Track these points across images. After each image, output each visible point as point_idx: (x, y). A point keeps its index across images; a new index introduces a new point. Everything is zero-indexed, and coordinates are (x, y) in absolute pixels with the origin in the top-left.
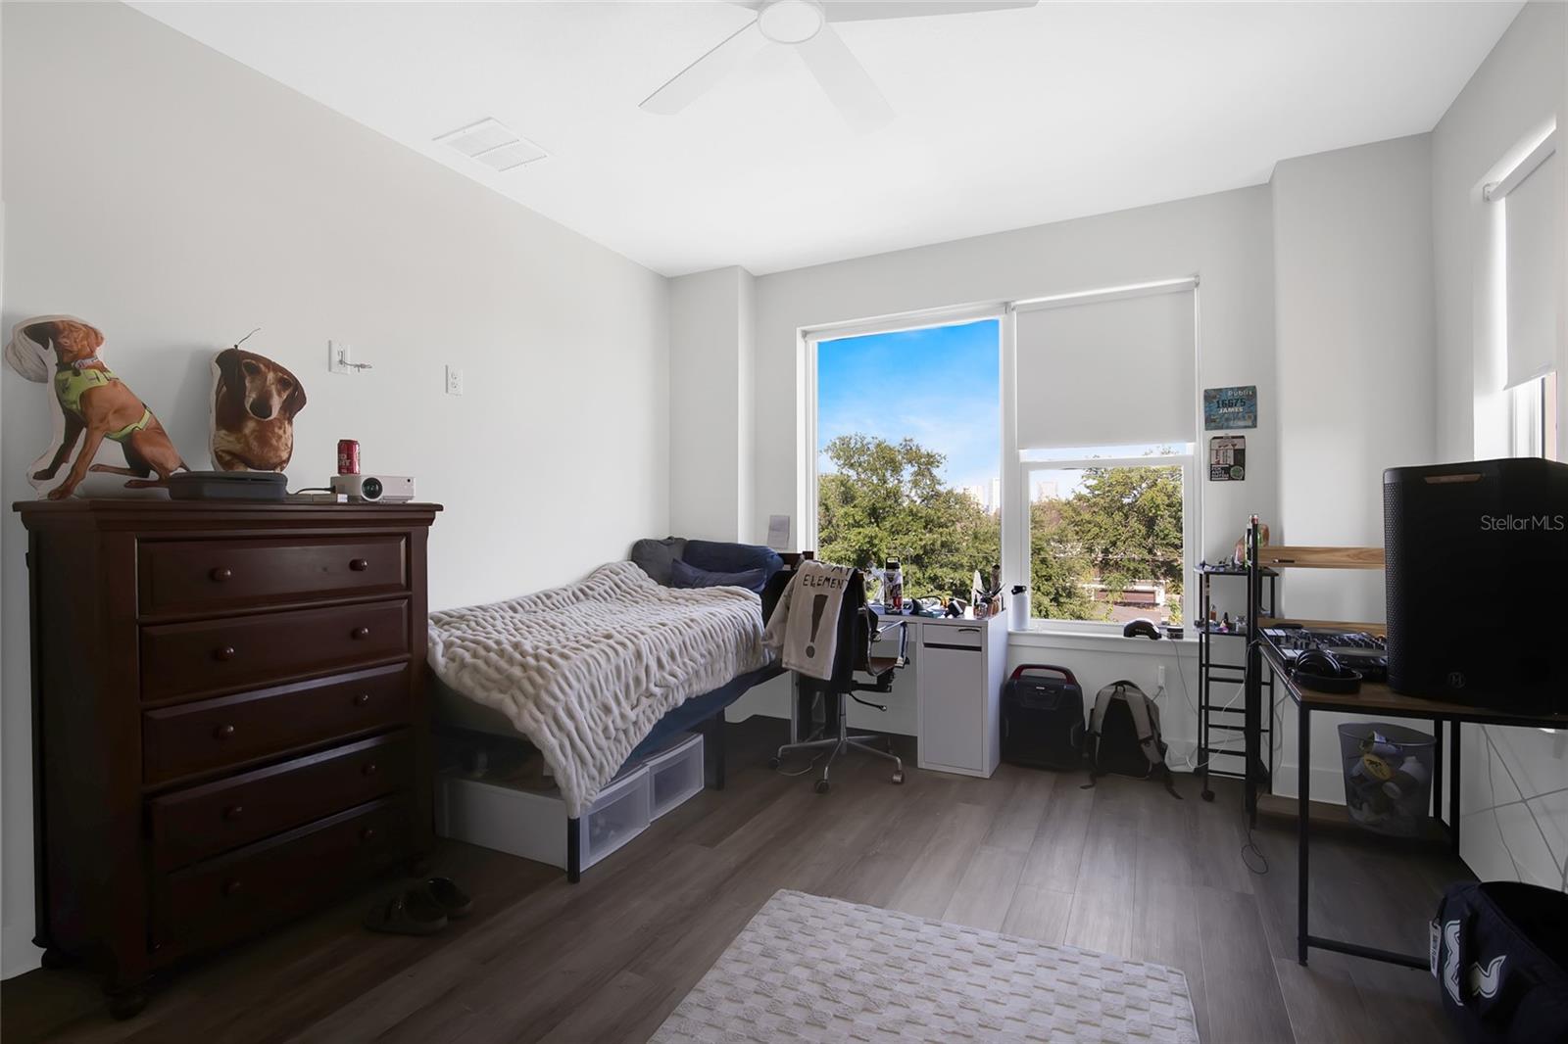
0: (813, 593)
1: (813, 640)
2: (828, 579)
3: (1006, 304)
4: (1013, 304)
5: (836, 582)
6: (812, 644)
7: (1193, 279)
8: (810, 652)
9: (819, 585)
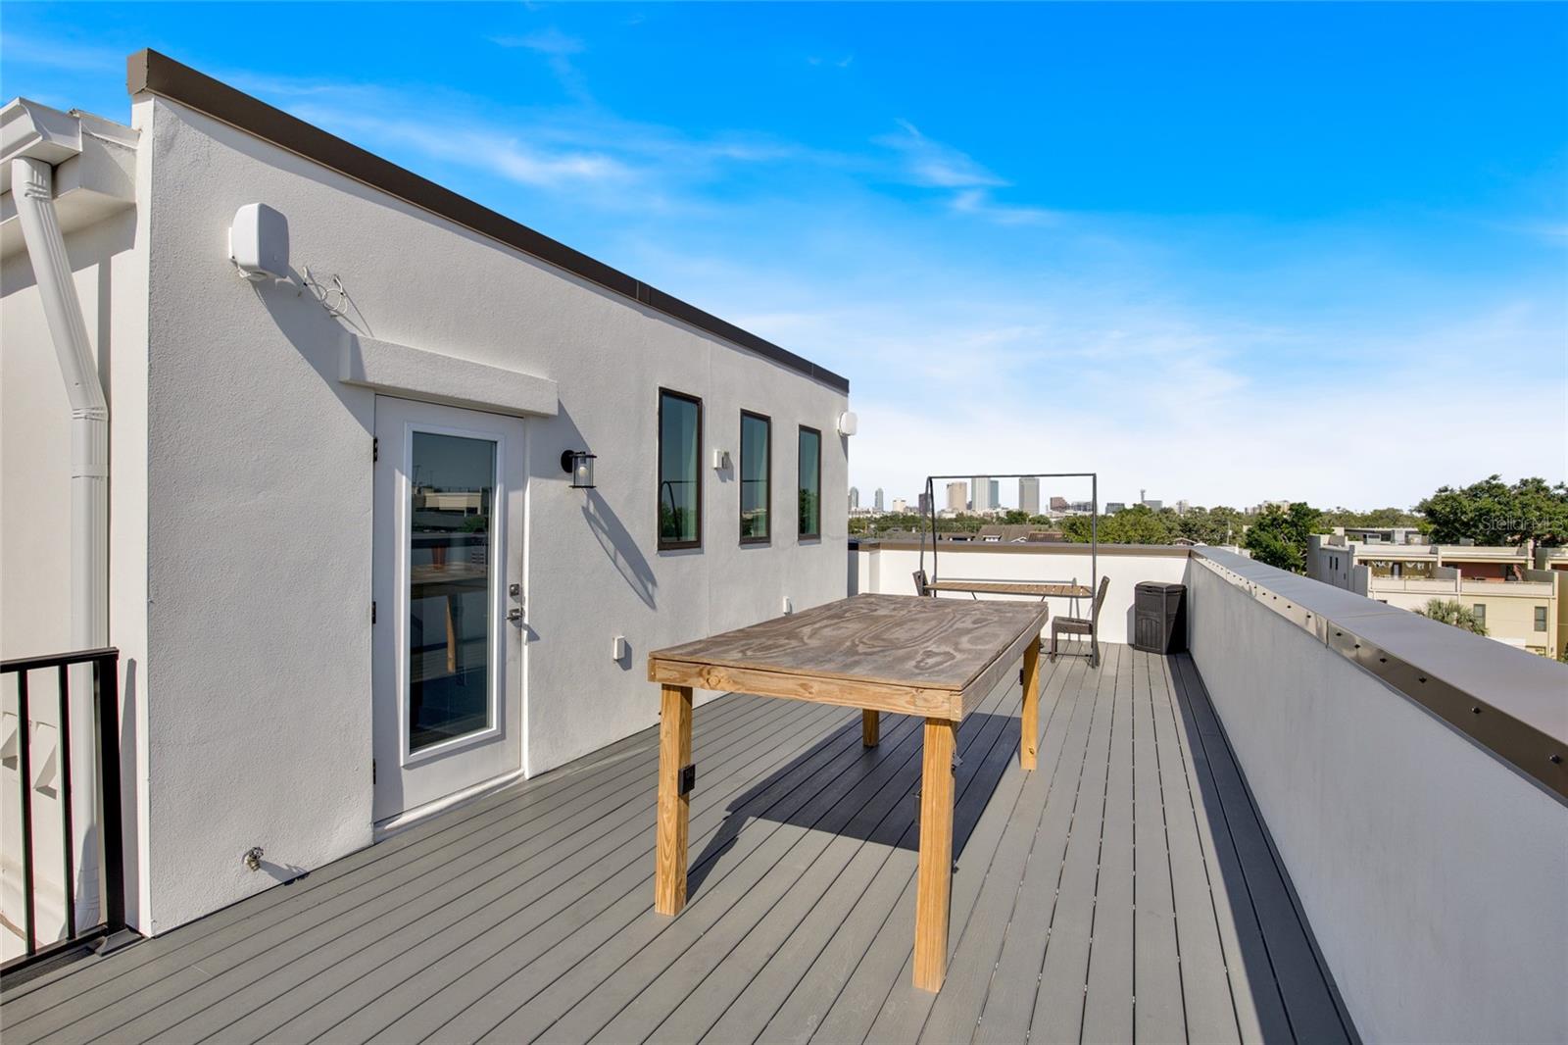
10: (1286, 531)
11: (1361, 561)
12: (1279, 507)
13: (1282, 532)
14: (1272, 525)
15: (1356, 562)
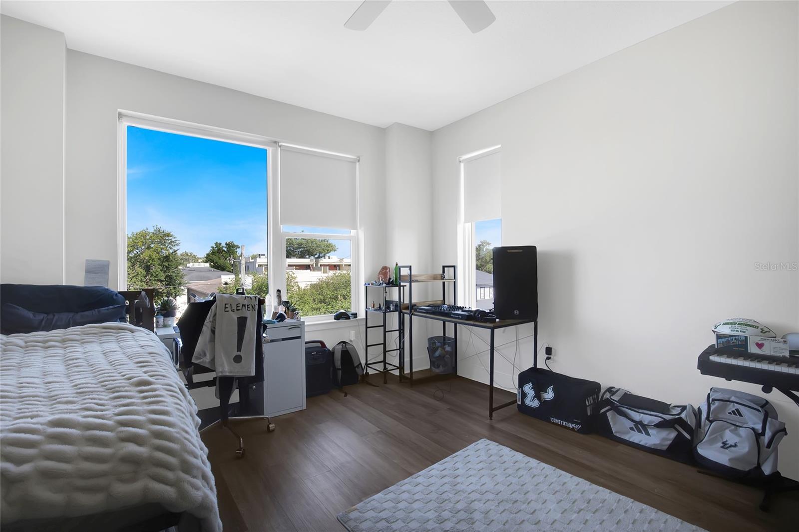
0: (235, 316)
1: (239, 349)
2: (244, 305)
3: (275, 142)
4: (280, 144)
5: (250, 306)
6: (239, 353)
7: (356, 157)
8: (238, 359)
9: (237, 310)
10: (225, 255)
11: (259, 266)
12: (220, 244)
13: (222, 256)
14: (218, 252)
15: (257, 266)
